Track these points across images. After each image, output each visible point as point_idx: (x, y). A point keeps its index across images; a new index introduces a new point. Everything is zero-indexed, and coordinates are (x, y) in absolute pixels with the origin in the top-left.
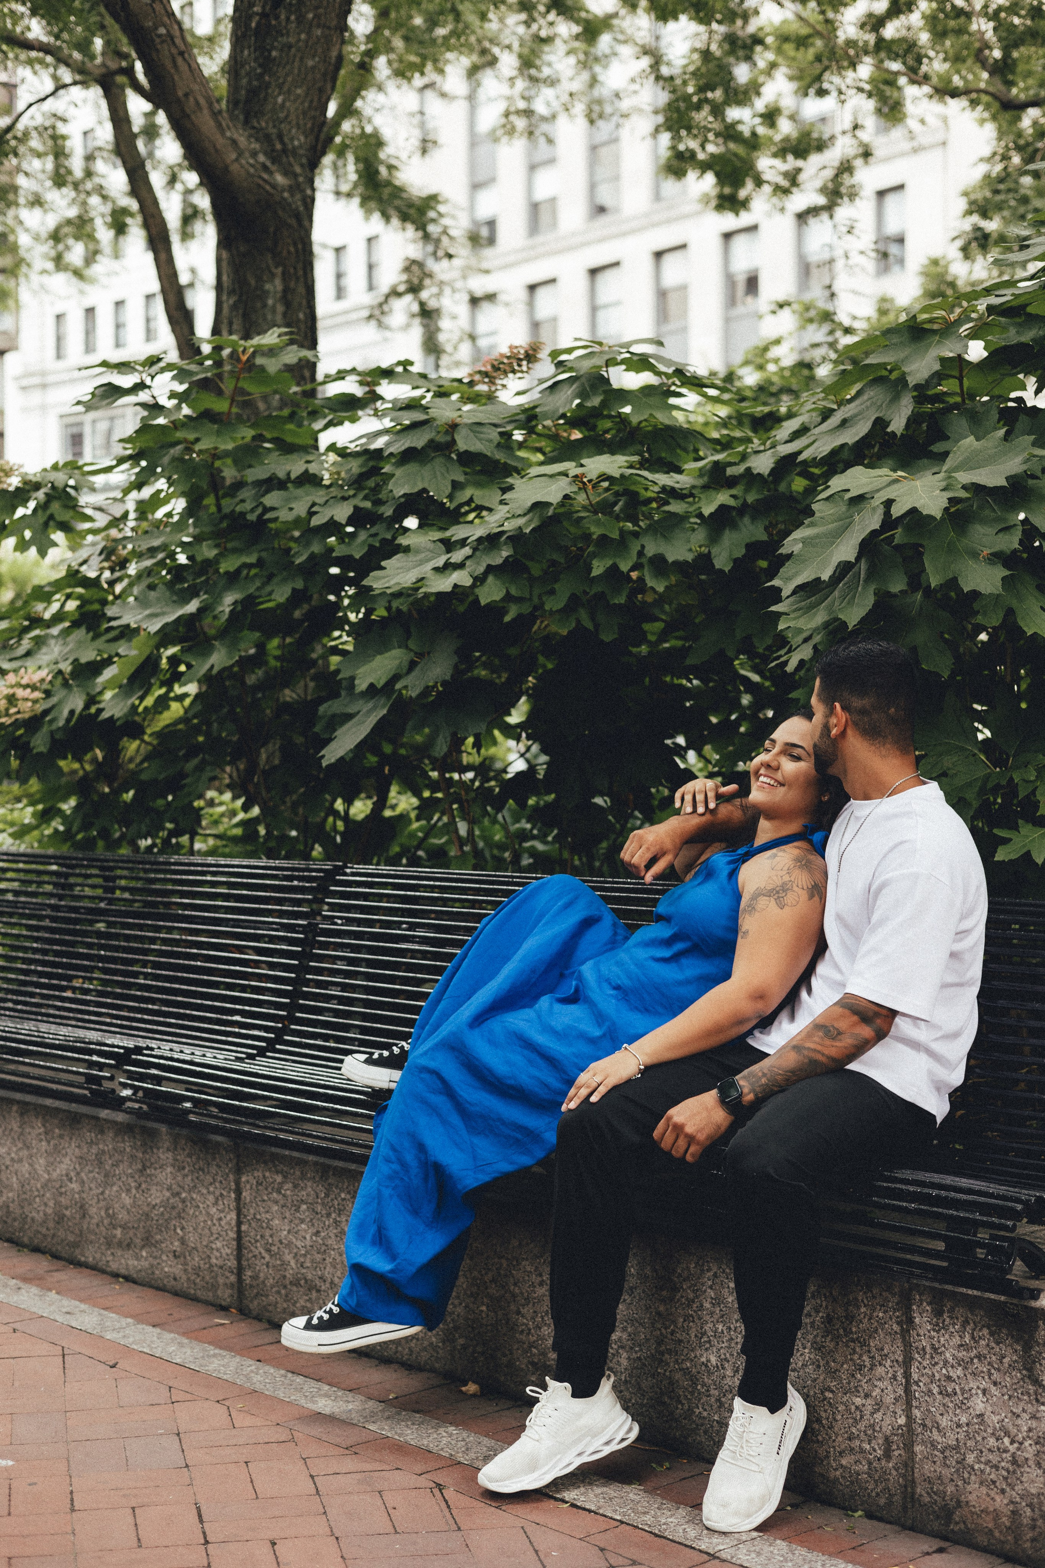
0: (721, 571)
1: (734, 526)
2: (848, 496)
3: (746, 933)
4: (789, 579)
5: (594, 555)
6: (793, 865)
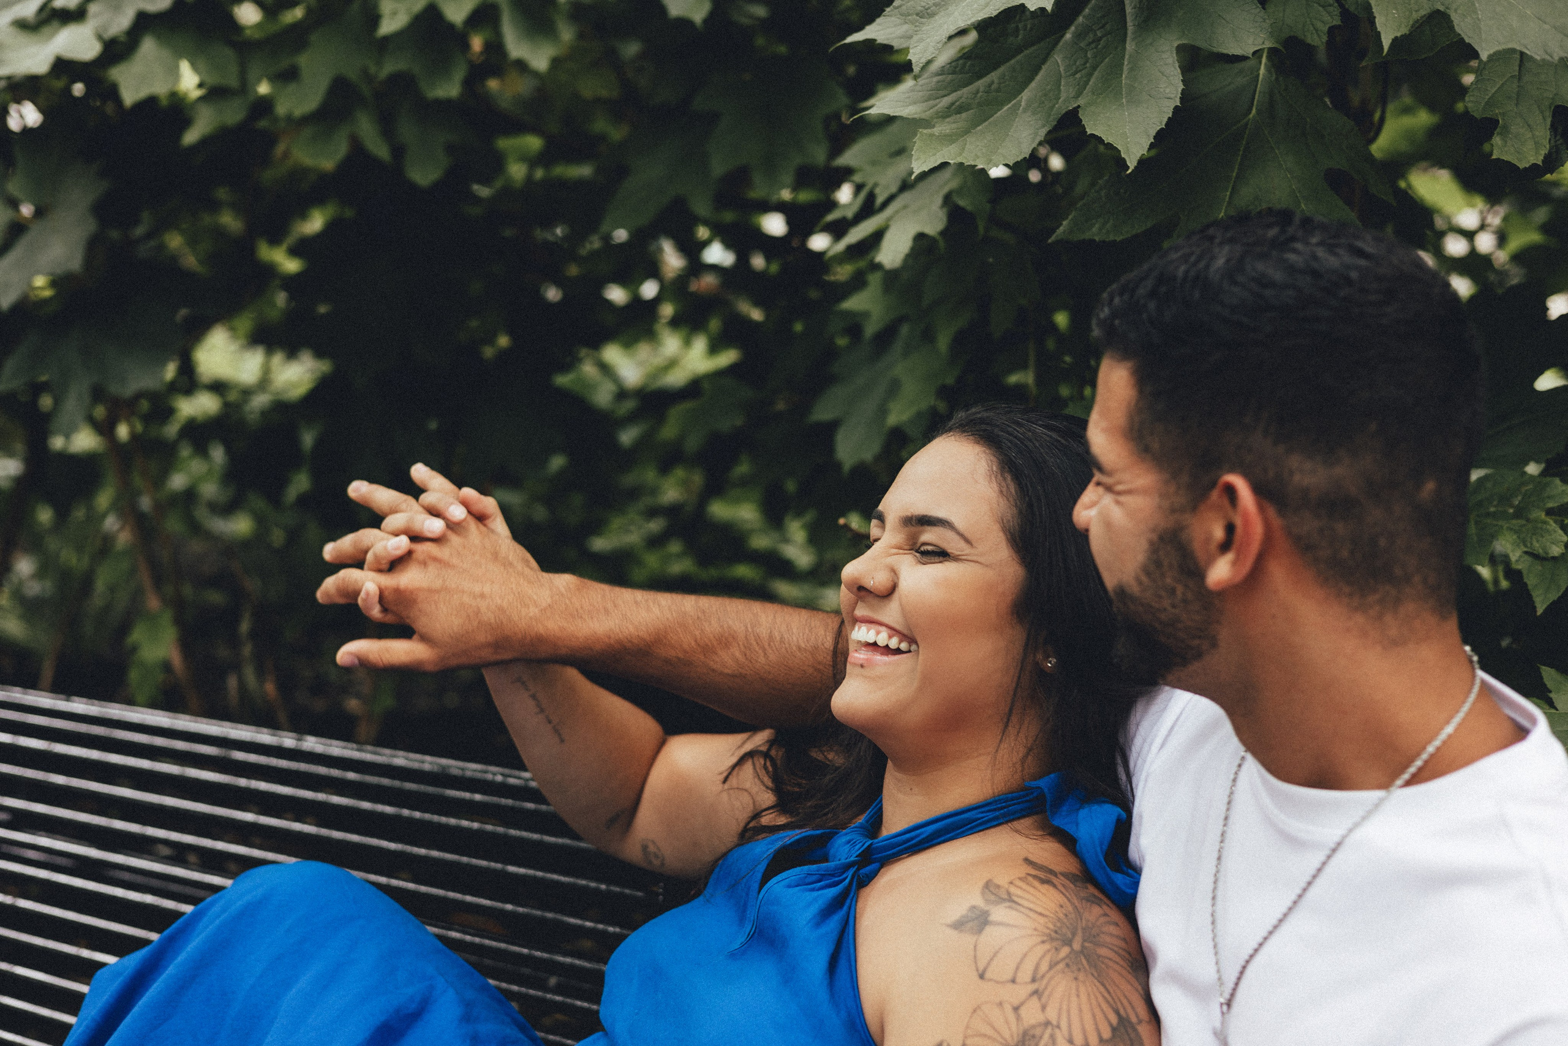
6: (1047, 958)
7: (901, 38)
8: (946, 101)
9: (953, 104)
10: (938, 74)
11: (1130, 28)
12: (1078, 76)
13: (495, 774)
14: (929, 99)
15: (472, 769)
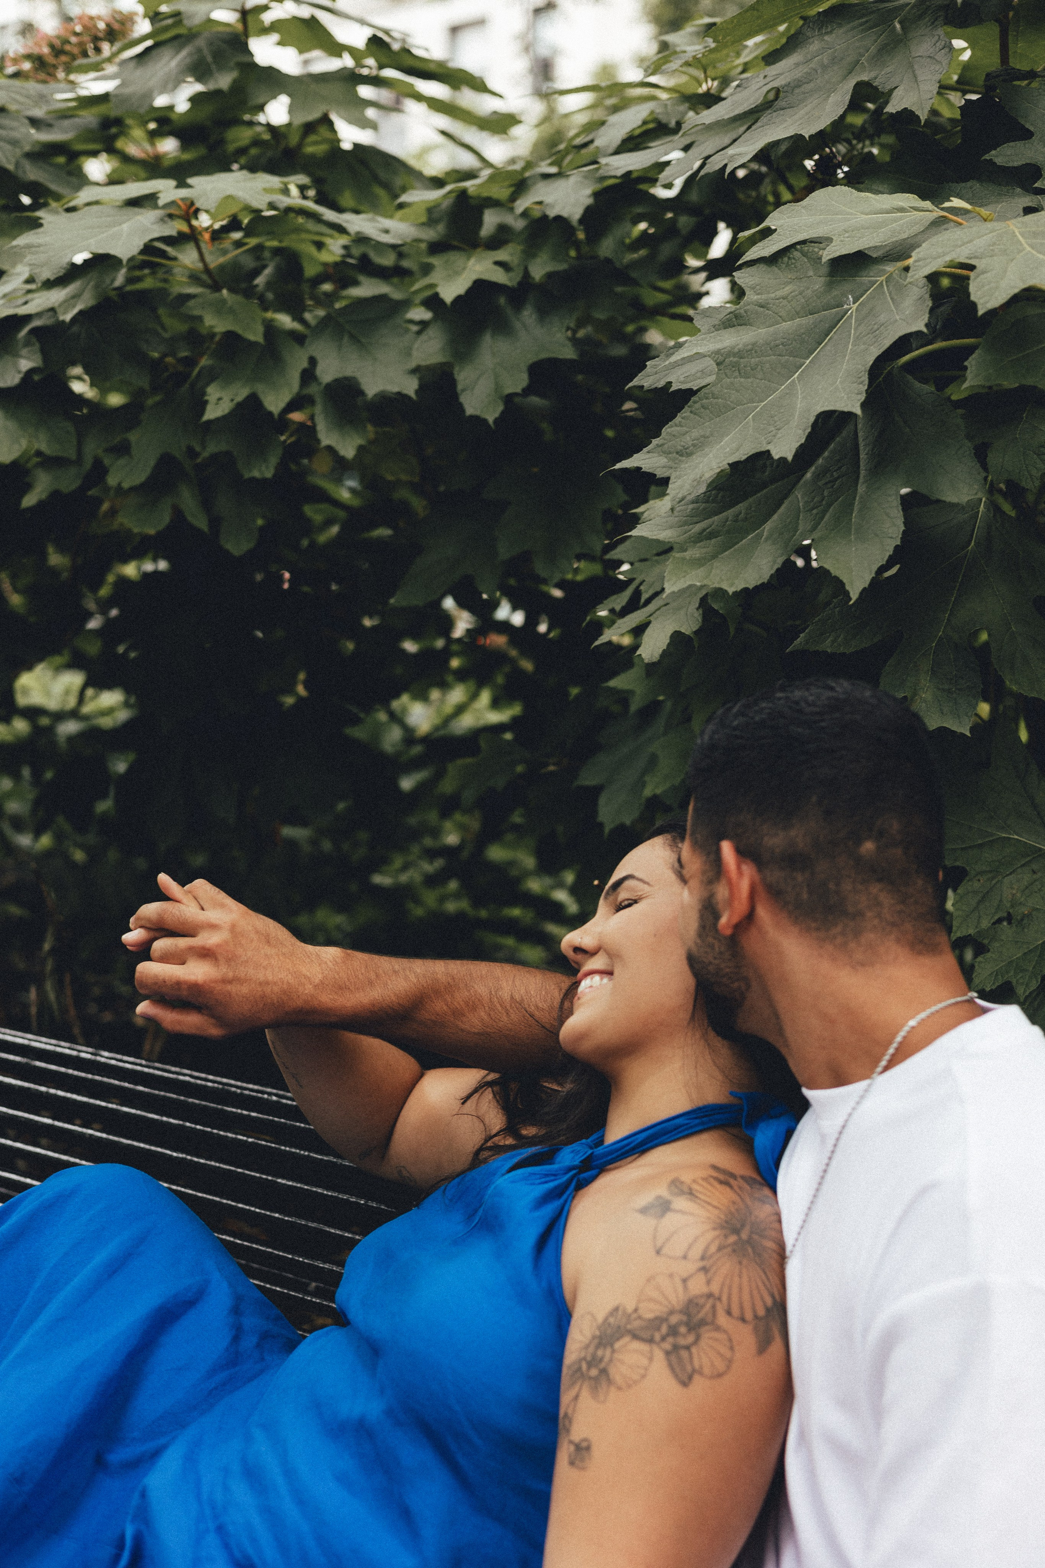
0: (477, 420)
1: (503, 328)
2: (829, 253)
3: (582, 1449)
4: (685, 453)
5: (211, 376)
6: (717, 1243)
7: (664, 467)
8: (698, 528)
9: (704, 530)
10: (693, 502)
11: (863, 473)
12: (815, 511)
13: (270, 1094)
14: (685, 523)
15: (251, 1088)
